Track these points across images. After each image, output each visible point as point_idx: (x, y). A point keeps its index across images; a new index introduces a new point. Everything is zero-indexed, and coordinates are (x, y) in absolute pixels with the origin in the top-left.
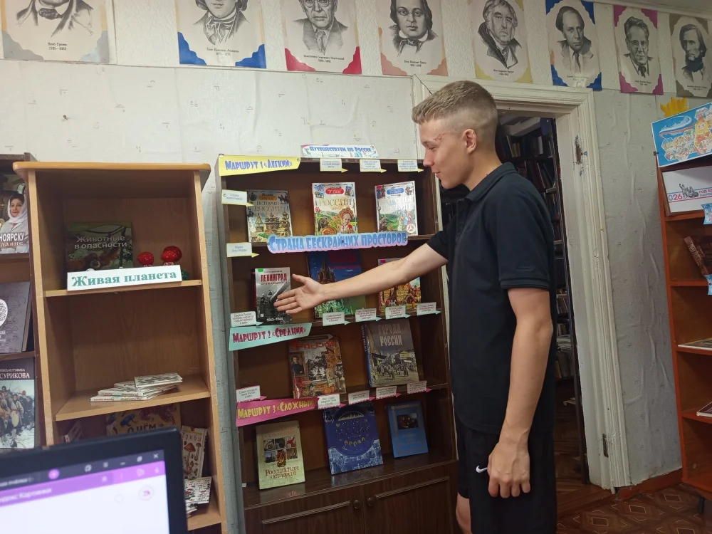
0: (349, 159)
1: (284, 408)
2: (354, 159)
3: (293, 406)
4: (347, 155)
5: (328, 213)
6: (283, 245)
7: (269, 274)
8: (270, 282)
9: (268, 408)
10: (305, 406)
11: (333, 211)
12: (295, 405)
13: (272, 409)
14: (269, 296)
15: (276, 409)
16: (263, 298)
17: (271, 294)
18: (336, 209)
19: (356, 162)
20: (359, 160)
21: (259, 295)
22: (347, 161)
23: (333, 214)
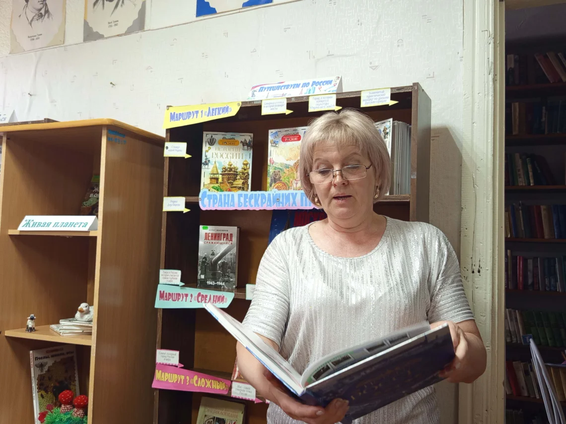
0: (296, 98)
1: (197, 382)
2: (302, 97)
3: (206, 384)
4: (295, 93)
5: (281, 164)
6: (214, 201)
7: (214, 232)
8: (214, 241)
9: (183, 377)
10: (218, 387)
11: (288, 163)
12: (208, 383)
13: (185, 380)
14: (211, 257)
15: (189, 381)
16: (205, 258)
17: (213, 254)
18: (290, 159)
19: (304, 100)
20: (308, 97)
21: (201, 254)
22: (293, 100)
23: (287, 166)
